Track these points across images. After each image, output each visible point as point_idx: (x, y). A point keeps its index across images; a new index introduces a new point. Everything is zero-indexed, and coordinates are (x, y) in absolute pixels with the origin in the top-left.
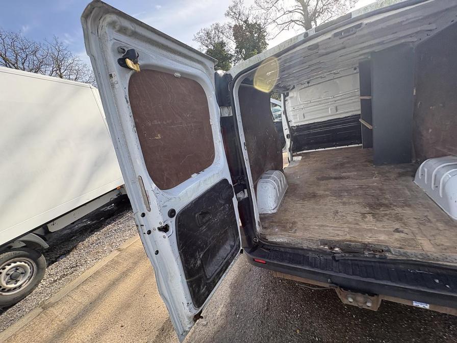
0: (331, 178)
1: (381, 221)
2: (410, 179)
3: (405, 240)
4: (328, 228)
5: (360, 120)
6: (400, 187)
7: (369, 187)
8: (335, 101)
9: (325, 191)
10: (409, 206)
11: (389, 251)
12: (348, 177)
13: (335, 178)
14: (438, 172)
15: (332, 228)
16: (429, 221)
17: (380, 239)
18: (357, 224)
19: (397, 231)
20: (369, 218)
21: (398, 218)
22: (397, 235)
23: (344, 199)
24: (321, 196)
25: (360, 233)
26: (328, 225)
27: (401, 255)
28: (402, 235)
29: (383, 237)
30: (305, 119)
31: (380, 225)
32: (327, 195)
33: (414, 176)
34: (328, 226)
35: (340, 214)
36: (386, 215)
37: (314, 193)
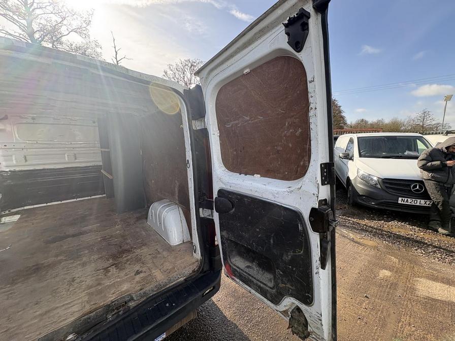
0: (68, 236)
1: (124, 269)
2: (145, 221)
3: (144, 279)
4: (58, 310)
5: (102, 171)
6: (138, 230)
7: (112, 236)
8: (73, 148)
9: (57, 256)
10: (145, 245)
11: (132, 299)
12: (90, 231)
13: (73, 236)
14: (160, 211)
15: (63, 308)
16: (159, 253)
17: (123, 289)
18: (99, 284)
19: (138, 273)
20: (113, 270)
21: (138, 260)
22: (138, 278)
23: (84, 259)
24: (51, 266)
25: (103, 295)
26: (58, 305)
27: (142, 297)
28: (142, 275)
29: (125, 287)
30: (27, 163)
31: (122, 274)
32: (60, 262)
33: (147, 218)
34: (57, 307)
35: (78, 280)
36: (128, 260)
37: (37, 265)
